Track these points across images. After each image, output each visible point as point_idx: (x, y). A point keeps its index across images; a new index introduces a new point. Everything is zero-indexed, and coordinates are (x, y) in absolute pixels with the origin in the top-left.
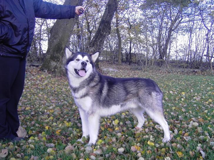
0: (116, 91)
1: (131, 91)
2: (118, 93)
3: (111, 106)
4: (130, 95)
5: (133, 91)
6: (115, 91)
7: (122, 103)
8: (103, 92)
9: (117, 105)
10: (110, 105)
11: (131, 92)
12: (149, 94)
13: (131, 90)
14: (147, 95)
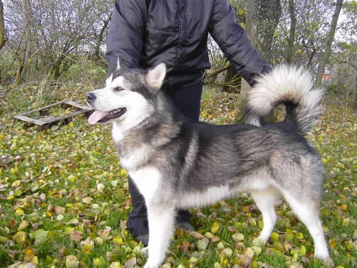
0: (214, 155)
1: (251, 154)
2: (219, 161)
3: (207, 189)
4: (248, 163)
5: (256, 154)
6: (214, 157)
7: (231, 181)
8: (186, 159)
9: (219, 186)
10: (204, 187)
11: (252, 156)
12: (293, 159)
13: (251, 152)
14: (290, 162)
